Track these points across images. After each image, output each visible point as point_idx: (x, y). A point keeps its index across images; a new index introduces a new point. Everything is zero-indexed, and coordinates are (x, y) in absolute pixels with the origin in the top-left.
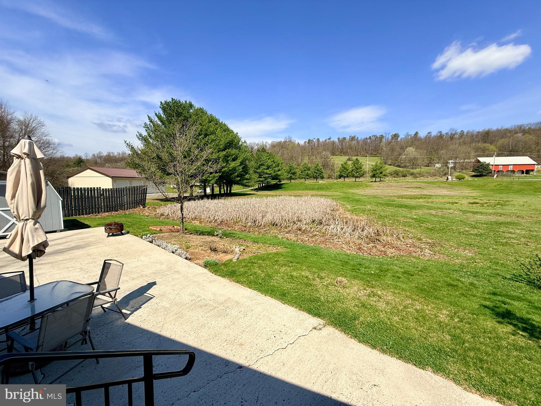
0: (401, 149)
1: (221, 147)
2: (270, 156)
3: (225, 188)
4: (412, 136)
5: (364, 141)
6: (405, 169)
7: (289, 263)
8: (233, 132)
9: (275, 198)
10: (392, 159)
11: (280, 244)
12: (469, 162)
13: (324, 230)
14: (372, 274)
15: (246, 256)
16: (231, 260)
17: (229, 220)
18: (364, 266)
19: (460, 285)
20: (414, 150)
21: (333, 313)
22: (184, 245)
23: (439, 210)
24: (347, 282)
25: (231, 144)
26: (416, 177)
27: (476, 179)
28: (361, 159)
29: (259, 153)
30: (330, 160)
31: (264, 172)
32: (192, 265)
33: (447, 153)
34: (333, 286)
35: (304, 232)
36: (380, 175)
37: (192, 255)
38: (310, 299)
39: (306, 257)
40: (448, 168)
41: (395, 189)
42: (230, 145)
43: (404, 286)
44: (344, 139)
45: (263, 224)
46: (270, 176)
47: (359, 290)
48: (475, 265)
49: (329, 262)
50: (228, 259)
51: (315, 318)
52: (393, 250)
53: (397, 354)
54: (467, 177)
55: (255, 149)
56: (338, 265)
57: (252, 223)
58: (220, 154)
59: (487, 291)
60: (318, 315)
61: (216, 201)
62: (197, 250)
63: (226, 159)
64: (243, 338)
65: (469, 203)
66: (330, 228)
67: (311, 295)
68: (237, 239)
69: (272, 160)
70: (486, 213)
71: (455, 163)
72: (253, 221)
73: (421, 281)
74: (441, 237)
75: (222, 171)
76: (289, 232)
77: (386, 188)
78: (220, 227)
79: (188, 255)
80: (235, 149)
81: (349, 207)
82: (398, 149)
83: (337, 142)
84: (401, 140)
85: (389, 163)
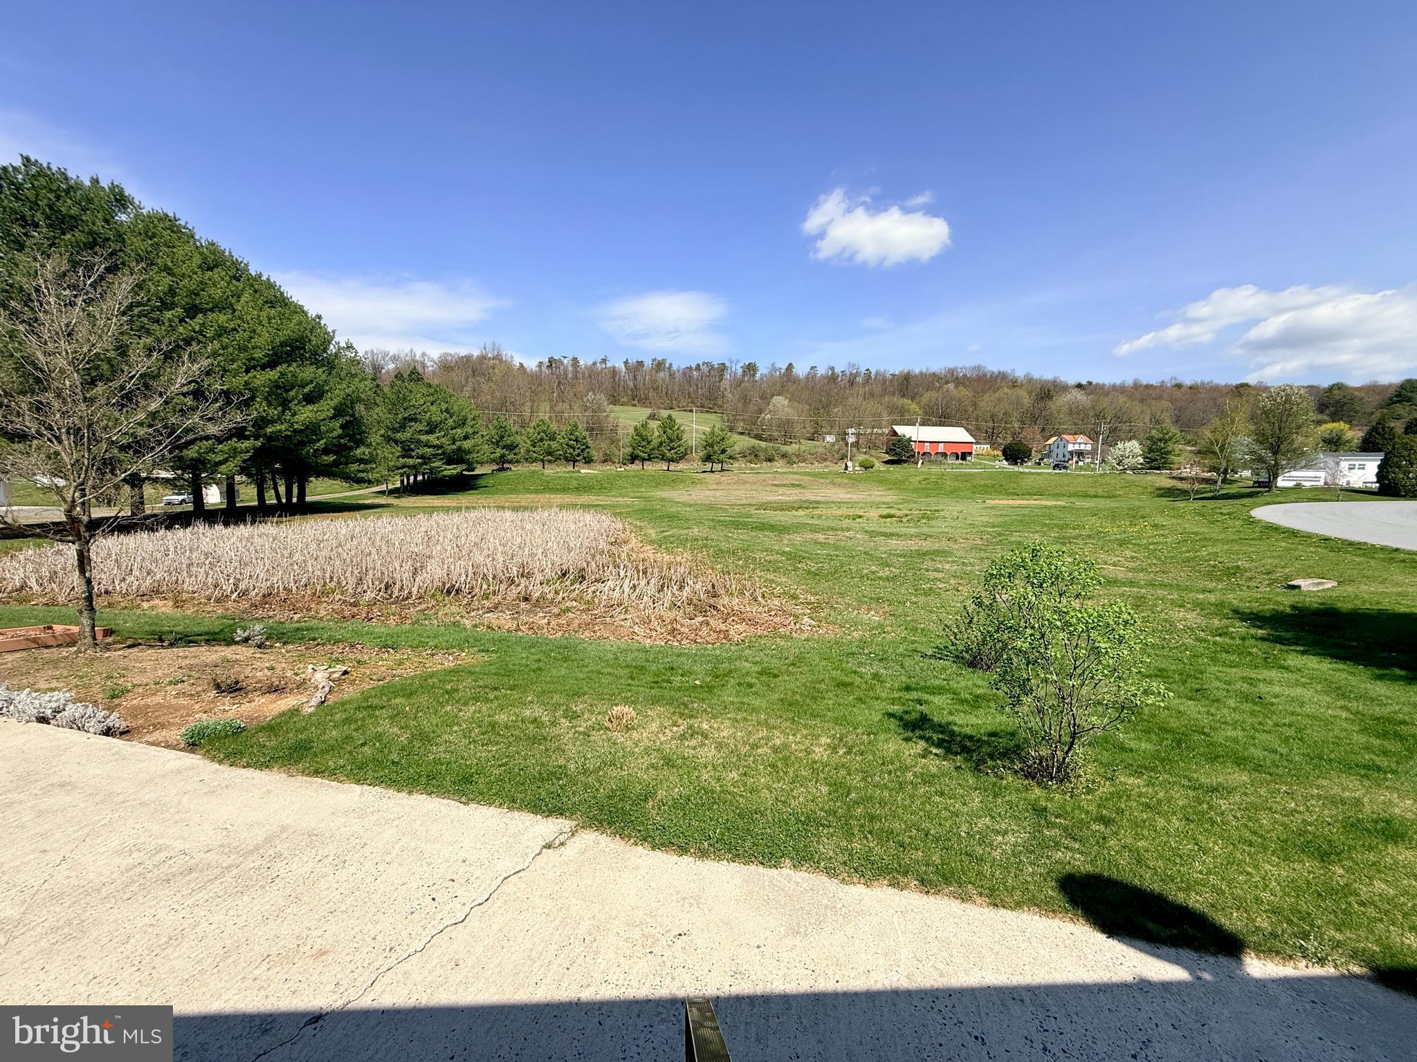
0: (761, 398)
1: (258, 354)
2: (435, 394)
3: (282, 489)
4: (783, 371)
5: (684, 374)
6: (771, 445)
7: (487, 690)
8: (303, 312)
9: (456, 515)
10: (744, 420)
11: (468, 642)
12: (881, 435)
13: (590, 595)
14: (695, 686)
15: (350, 692)
16: (297, 710)
17: (294, 588)
18: (680, 671)
19: (858, 680)
20: (786, 402)
21: (595, 797)
22: (96, 689)
23: (831, 533)
24: (634, 714)
25: (298, 348)
26: (791, 463)
27: (891, 468)
28: (680, 418)
29: (399, 383)
30: (607, 416)
31: (419, 441)
32: (134, 750)
33: (843, 412)
34: (602, 732)
35: (539, 604)
36: (722, 457)
37: (136, 716)
38: (540, 774)
39: (540, 669)
40: (847, 444)
41: (752, 490)
42: (292, 351)
43: (757, 702)
44: (640, 364)
45: (415, 592)
46: (440, 452)
47: (662, 728)
48: (884, 638)
49: (600, 673)
50: (286, 708)
51: (550, 819)
52: (741, 627)
53: (730, 851)
54: (877, 464)
55: (388, 372)
56: (621, 677)
57: (380, 590)
58: (255, 377)
59: (896, 685)
60: (558, 811)
61: (244, 530)
62: (158, 699)
63: (280, 394)
64: (327, 935)
65: (880, 516)
66: (607, 588)
67: (542, 764)
68: (323, 644)
69: (444, 406)
70: (905, 535)
71: (858, 435)
72: (383, 586)
73: (792, 686)
74: (830, 588)
75: (265, 435)
76: (496, 608)
77: (735, 487)
78: (260, 613)
79: (114, 720)
80: (311, 364)
81: (652, 533)
82: (756, 398)
83: (624, 370)
84: (761, 379)
85: (739, 430)
